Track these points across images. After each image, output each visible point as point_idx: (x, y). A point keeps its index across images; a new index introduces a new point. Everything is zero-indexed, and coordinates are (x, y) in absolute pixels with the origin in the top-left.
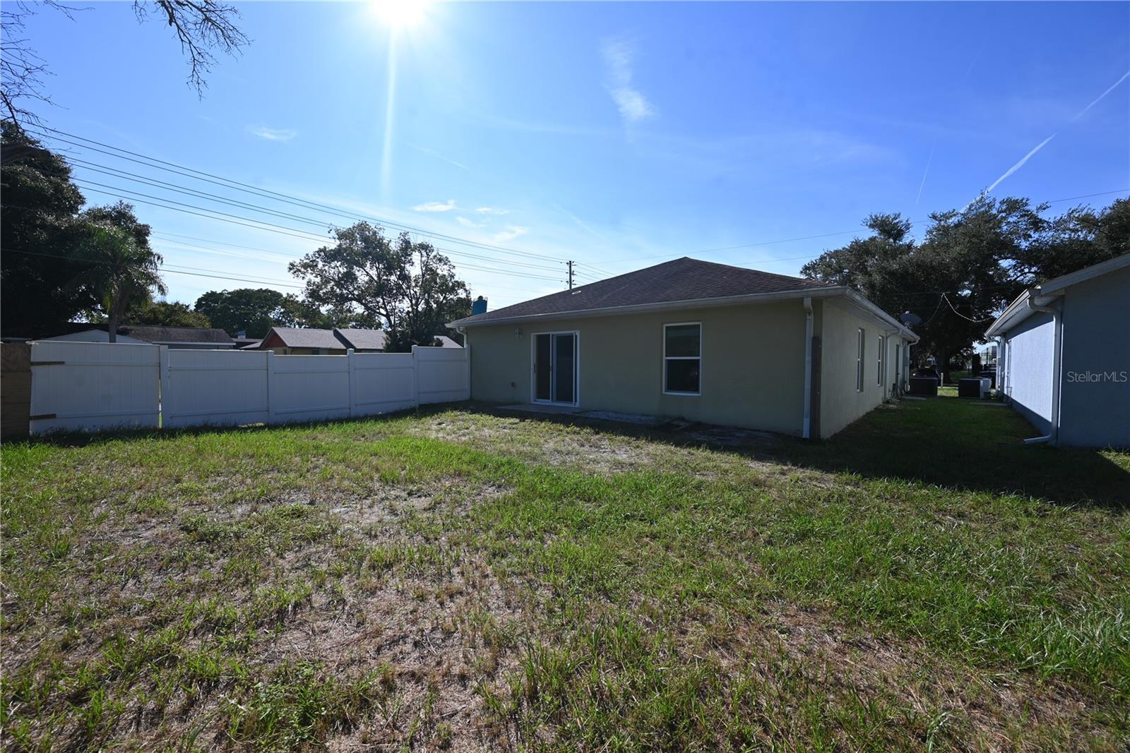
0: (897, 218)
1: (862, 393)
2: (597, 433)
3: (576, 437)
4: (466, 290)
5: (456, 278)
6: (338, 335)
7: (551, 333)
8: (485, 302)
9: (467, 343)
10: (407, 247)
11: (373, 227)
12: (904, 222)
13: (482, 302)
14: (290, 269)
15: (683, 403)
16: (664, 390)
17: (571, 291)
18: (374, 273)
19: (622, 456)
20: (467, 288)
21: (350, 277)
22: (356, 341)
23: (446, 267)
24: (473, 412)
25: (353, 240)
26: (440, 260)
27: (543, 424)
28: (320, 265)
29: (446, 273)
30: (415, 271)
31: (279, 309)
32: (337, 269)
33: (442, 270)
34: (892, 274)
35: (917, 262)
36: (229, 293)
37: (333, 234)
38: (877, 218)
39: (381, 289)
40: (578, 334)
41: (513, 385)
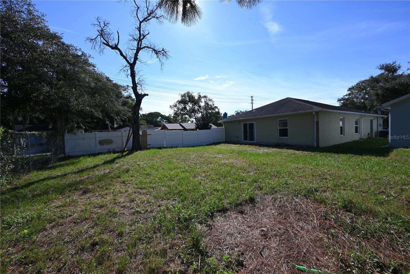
0: (394, 64)
1: (344, 136)
2: (260, 147)
3: (255, 148)
4: (218, 109)
5: (215, 105)
6: (181, 125)
7: (247, 123)
8: (227, 114)
9: (224, 126)
10: (200, 97)
11: (191, 93)
12: (398, 65)
13: (225, 114)
14: (170, 107)
15: (284, 139)
16: (278, 136)
17: (253, 110)
18: (191, 106)
19: (266, 151)
20: (218, 108)
21: (185, 108)
22: (186, 126)
23: (212, 102)
24: (228, 144)
25: (185, 97)
26: (210, 100)
27: (247, 145)
28: (178, 105)
29: (212, 104)
30: (202, 104)
31: (160, 118)
32: (181, 106)
33: (210, 103)
34: (387, 89)
35: (399, 83)
36: (147, 114)
37: (180, 96)
38: (383, 65)
39: (193, 111)
40: (255, 123)
41: (237, 137)
